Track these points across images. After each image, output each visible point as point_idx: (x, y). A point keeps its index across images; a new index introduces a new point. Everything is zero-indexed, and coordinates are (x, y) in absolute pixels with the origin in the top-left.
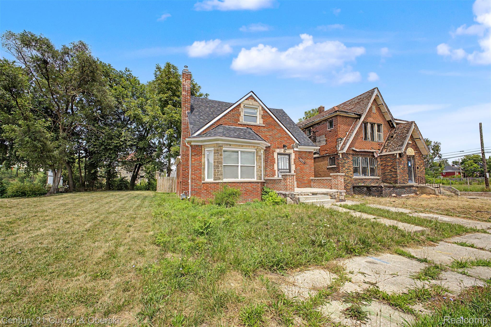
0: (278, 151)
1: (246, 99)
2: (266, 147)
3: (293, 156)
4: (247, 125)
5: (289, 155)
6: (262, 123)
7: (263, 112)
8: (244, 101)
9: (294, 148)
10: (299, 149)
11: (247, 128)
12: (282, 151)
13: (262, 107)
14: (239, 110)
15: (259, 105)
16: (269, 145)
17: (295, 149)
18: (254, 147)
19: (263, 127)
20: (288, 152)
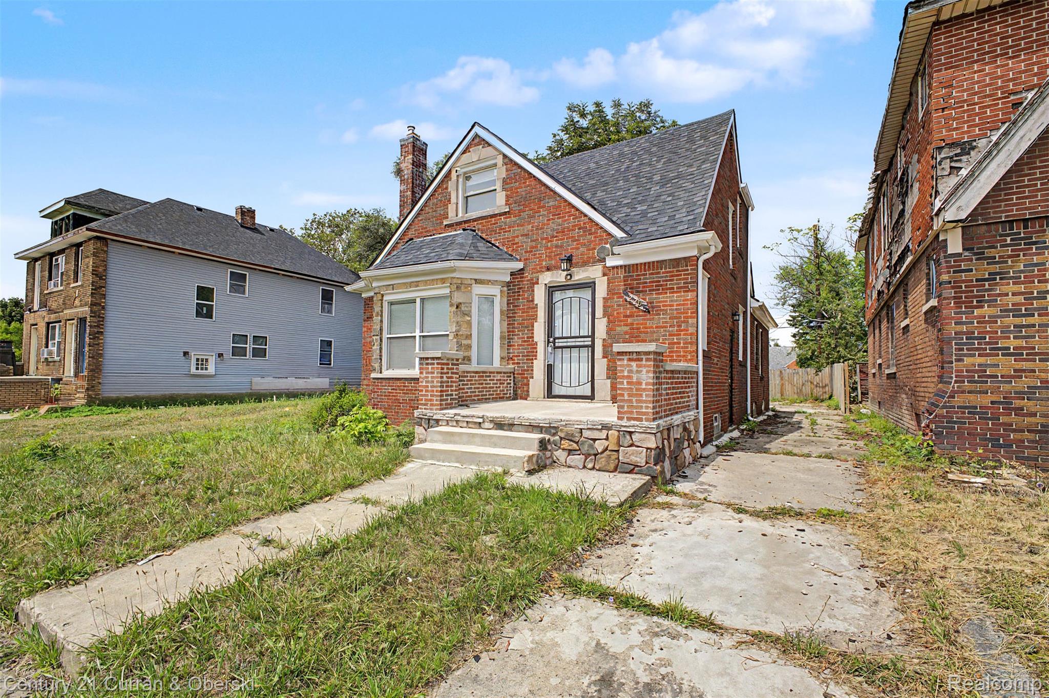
0: (547, 278)
1: (464, 152)
2: (512, 274)
3: (601, 291)
4: (465, 222)
5: (591, 285)
6: (504, 202)
7: (507, 171)
8: (458, 159)
9: (604, 260)
10: (627, 256)
11: (464, 230)
12: (560, 277)
13: (505, 156)
14: (447, 188)
15: (496, 153)
16: (520, 265)
17: (611, 262)
18: (443, 281)
19: (505, 213)
20: (580, 275)
